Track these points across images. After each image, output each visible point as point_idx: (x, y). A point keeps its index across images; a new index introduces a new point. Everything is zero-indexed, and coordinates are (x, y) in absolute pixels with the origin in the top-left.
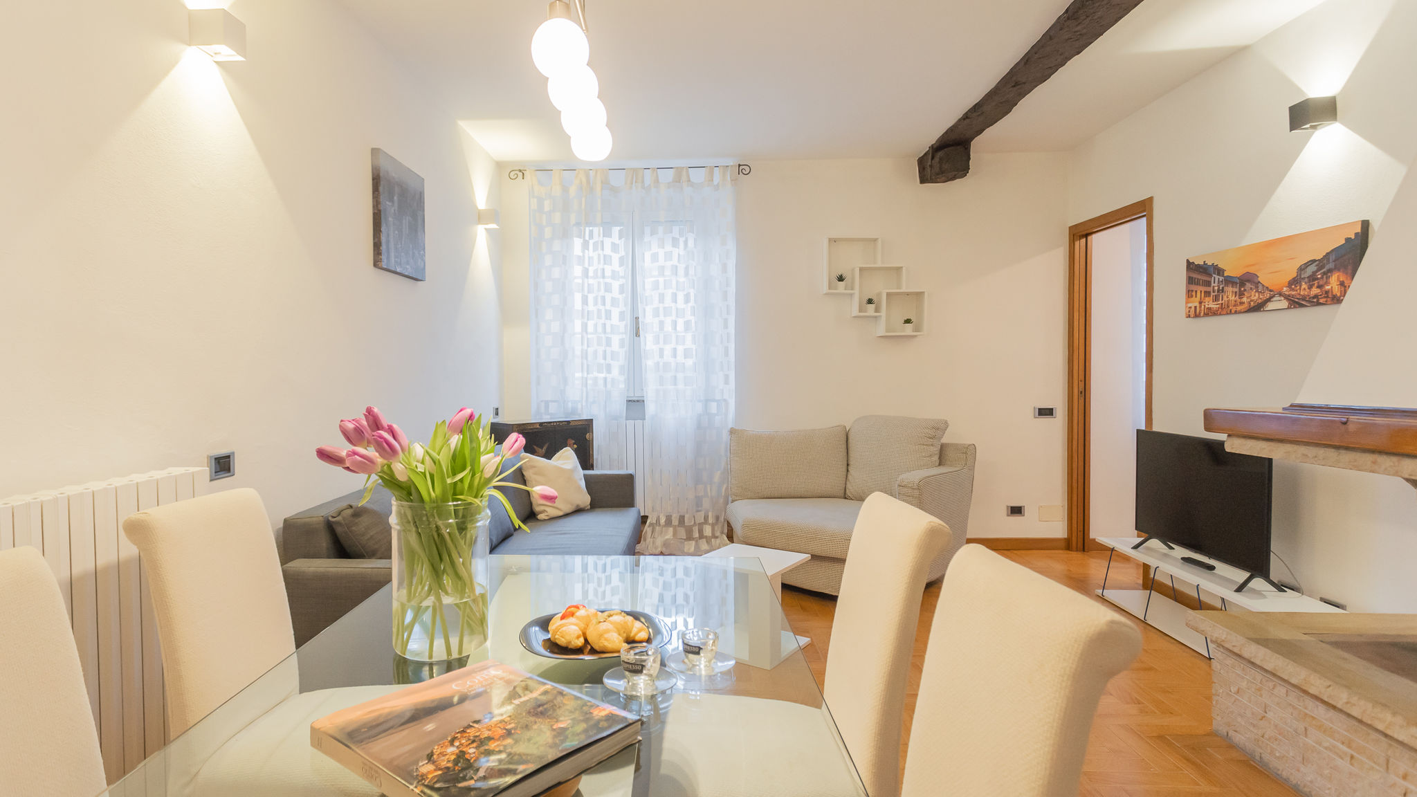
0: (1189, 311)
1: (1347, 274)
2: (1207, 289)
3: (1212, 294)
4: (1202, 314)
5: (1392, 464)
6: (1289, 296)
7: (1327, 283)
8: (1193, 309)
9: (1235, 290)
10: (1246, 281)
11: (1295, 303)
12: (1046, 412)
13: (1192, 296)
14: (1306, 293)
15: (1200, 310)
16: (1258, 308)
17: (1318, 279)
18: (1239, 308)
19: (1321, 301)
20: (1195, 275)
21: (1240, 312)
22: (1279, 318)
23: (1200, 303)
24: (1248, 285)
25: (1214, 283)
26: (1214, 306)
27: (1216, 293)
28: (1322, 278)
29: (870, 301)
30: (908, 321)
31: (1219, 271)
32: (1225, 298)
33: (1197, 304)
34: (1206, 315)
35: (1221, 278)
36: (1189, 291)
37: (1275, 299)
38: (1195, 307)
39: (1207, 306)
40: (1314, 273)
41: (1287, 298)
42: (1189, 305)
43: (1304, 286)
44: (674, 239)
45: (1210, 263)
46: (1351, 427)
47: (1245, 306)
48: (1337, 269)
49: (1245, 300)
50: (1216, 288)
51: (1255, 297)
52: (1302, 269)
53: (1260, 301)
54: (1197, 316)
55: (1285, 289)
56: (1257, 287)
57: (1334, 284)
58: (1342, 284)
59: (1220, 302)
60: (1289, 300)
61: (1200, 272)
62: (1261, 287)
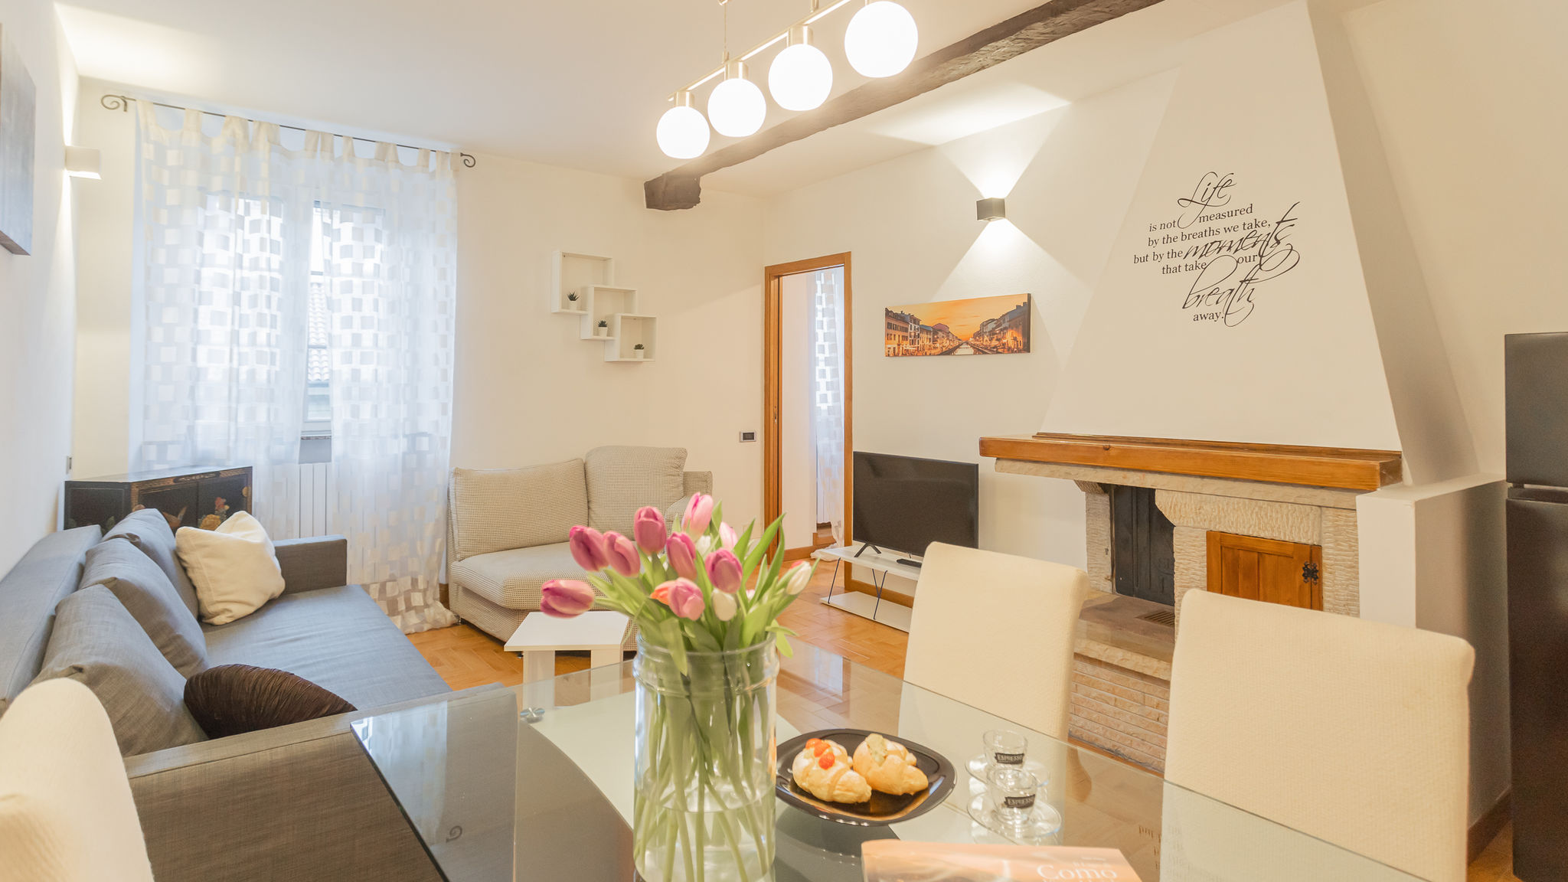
0: (888, 351)
2: (905, 334)
3: (909, 338)
4: (900, 354)
5: (1138, 478)
7: (1004, 337)
8: (892, 349)
9: (929, 336)
10: (937, 331)
11: (979, 351)
12: (749, 436)
13: (891, 339)
14: (987, 344)
15: (899, 351)
16: (949, 352)
17: (996, 334)
18: (933, 352)
19: (1000, 351)
20: (893, 322)
21: (934, 355)
22: (965, 361)
23: (899, 345)
24: (940, 334)
25: (911, 329)
26: (911, 348)
27: (913, 338)
28: (1000, 333)
29: (603, 324)
30: (639, 347)
31: (916, 321)
32: (921, 343)
33: (896, 346)
34: (903, 355)
35: (917, 327)
36: (888, 334)
37: (962, 346)
38: (894, 348)
39: (905, 348)
40: (994, 329)
41: (973, 346)
42: (889, 346)
43: (986, 338)
44: (377, 230)
45: (906, 313)
46: (1112, 452)
47: (938, 351)
48: (1010, 327)
49: (938, 345)
50: (913, 334)
51: (947, 343)
52: (984, 325)
53: (950, 347)
54: (895, 355)
55: (971, 339)
56: (948, 336)
57: (1009, 338)
58: (1015, 339)
59: (916, 345)
60: (974, 348)
61: (897, 320)
62: (951, 336)
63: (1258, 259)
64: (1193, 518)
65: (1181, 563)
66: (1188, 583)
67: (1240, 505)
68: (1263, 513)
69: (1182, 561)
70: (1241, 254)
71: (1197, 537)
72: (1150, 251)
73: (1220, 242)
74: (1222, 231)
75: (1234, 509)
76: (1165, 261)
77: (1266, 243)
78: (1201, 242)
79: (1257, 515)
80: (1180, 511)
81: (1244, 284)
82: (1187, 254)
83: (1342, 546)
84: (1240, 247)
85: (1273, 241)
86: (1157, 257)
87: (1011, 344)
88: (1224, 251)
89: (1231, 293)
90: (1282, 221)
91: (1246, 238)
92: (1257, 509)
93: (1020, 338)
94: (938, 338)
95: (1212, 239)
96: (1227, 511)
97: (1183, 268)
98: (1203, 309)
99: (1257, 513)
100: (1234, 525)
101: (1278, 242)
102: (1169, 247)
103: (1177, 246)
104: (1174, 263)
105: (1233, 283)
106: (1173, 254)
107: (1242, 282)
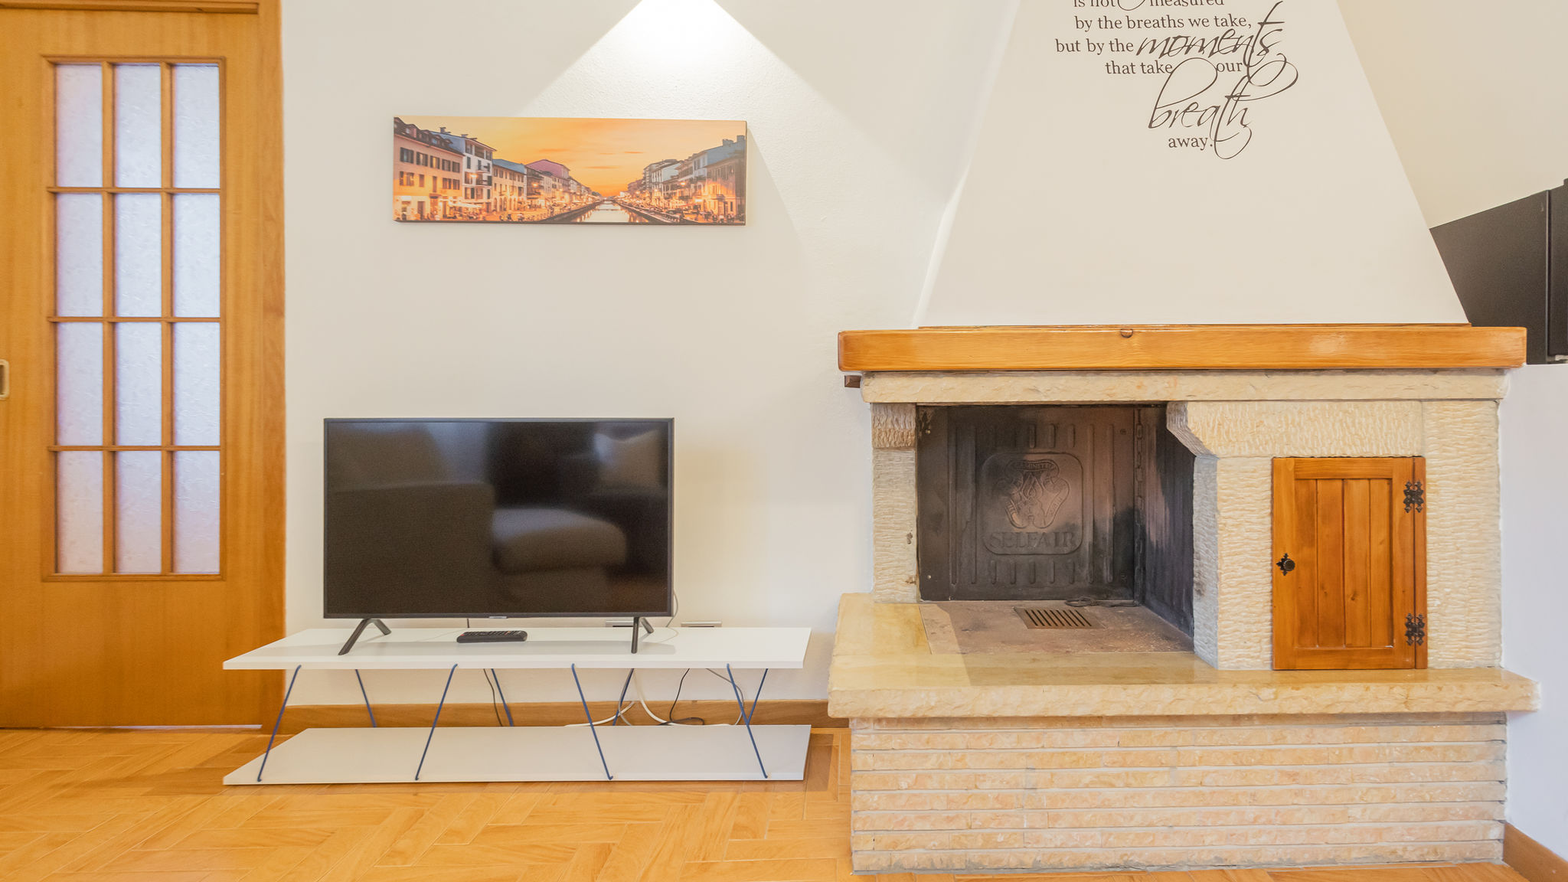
0: (404, 210)
1: (727, 186)
2: (453, 176)
3: (463, 185)
4: (439, 217)
6: (630, 205)
7: (697, 194)
8: (414, 206)
9: (518, 184)
10: (535, 174)
11: (643, 218)
13: (411, 184)
14: (661, 205)
15: (433, 211)
16: (569, 218)
17: (680, 187)
18: (529, 215)
19: (688, 218)
20: (409, 146)
21: (531, 222)
23: (434, 197)
24: (546, 180)
25: (469, 167)
26: (470, 206)
27: (474, 185)
28: (688, 186)
31: (480, 150)
32: (495, 195)
33: (428, 201)
34: (448, 219)
35: (485, 162)
36: (402, 174)
37: (602, 207)
38: (421, 204)
39: (451, 204)
40: (674, 178)
41: (627, 207)
42: (405, 198)
43: (657, 193)
47: (543, 213)
48: (708, 176)
49: (540, 201)
50: (474, 177)
51: (564, 201)
52: (650, 169)
53: (573, 207)
54: (422, 219)
55: (622, 194)
56: (566, 185)
57: (708, 196)
58: (720, 198)
59: (485, 200)
60: (630, 211)
61: (430, 145)
62: (573, 188)
63: (1243, 68)
64: (1248, 442)
65: (1230, 517)
66: (1240, 547)
67: (1317, 412)
68: (1349, 421)
69: (1231, 514)
70: (1218, 58)
71: (1254, 471)
72: (1081, 36)
73: (1187, 38)
74: (1187, 23)
75: (1310, 419)
76: (1108, 56)
77: (1250, 48)
78: (1161, 34)
79: (1342, 425)
80: (1227, 433)
81: (1232, 102)
82: (1141, 49)
83: (1449, 451)
84: (1216, 50)
85: (1258, 48)
86: (1094, 47)
87: (712, 206)
88: (1195, 50)
89: (1216, 111)
90: (1265, 23)
91: (1222, 38)
92: (1341, 414)
93: (730, 198)
94: (541, 187)
95: (1173, 32)
96: (1299, 424)
97: (1138, 69)
98: (1179, 131)
99: (1341, 421)
100: (1310, 442)
101: (1266, 49)
102: (1110, 35)
103: (1125, 35)
104: (1123, 59)
105: (1216, 96)
106: (1117, 46)
107: (1229, 98)
